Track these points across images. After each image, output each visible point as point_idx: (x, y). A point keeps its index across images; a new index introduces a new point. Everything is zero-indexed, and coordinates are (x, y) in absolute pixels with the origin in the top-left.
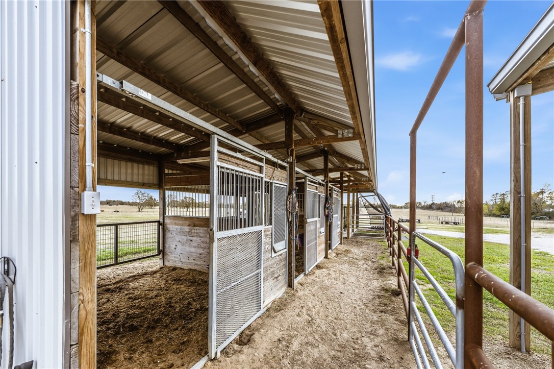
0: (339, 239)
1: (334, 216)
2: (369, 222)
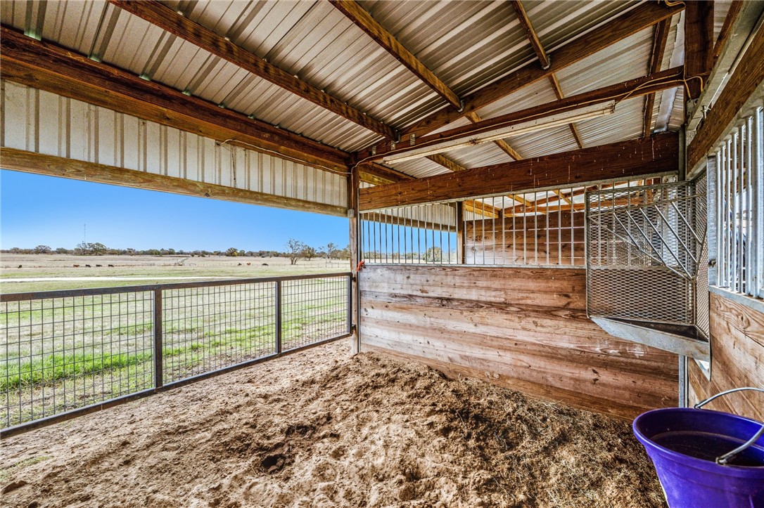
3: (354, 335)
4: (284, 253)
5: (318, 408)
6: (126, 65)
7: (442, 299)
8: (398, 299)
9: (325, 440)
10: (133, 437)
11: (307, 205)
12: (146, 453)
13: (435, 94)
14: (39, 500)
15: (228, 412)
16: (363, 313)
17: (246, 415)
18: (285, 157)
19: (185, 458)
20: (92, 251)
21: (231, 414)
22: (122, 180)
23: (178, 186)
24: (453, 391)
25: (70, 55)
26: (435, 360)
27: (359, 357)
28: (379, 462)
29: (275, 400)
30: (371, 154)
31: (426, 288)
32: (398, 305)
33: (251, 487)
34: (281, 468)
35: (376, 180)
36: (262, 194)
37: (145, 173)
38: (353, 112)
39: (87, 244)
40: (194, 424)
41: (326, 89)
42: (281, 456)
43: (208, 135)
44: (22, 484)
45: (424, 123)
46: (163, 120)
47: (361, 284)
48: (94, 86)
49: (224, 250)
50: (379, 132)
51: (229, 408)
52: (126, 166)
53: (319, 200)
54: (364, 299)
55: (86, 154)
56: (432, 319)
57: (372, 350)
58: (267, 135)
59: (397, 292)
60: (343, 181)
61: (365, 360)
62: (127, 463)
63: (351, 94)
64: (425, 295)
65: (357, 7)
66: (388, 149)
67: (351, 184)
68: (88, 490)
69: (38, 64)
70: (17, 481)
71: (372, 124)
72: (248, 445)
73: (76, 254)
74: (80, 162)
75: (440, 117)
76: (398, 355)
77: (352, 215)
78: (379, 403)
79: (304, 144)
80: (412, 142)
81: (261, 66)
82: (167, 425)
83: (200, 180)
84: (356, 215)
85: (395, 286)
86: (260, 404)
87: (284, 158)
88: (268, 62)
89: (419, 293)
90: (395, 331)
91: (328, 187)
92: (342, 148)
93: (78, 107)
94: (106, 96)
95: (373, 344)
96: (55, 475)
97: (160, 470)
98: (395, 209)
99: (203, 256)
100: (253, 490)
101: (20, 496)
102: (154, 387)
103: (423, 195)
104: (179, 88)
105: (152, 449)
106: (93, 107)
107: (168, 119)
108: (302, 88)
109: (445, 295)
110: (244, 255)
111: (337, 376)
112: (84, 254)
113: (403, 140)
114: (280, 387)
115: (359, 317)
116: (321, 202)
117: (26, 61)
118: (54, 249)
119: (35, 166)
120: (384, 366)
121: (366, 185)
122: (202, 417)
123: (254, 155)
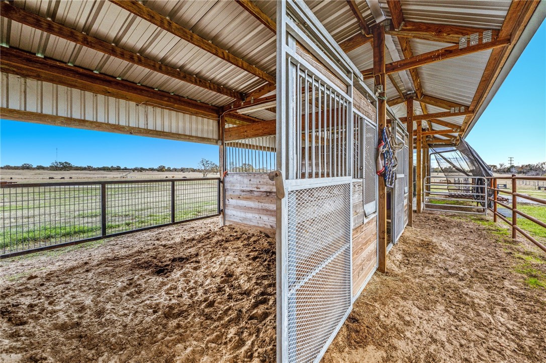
0: (406, 218)
1: (399, 176)
2: (446, 187)
3: (221, 215)
4: (199, 169)
5: (193, 251)
6: (87, 66)
7: (267, 192)
8: (245, 193)
9: (192, 264)
10: (90, 261)
11: (191, 138)
12: (97, 268)
13: (257, 78)
14: (45, 283)
15: (142, 252)
16: (227, 202)
17: (152, 253)
18: (178, 110)
19: (117, 270)
20: (62, 168)
21: (144, 253)
22: (85, 125)
23: (115, 128)
24: (268, 242)
25: (58, 63)
26: (264, 227)
27: (224, 228)
28: (214, 271)
29: (170, 247)
30: (231, 108)
31: (259, 186)
32: (245, 196)
33: (148, 280)
34: (166, 273)
35: (238, 122)
36: (163, 132)
37: (97, 122)
38: (214, 86)
39: (58, 162)
40: (123, 256)
41: (197, 74)
42: (167, 269)
43: (131, 100)
44: (36, 277)
45: (258, 91)
46: (107, 93)
47: (225, 185)
48: (70, 78)
49: (156, 167)
50: (231, 96)
51: (143, 250)
52: (87, 119)
53: (199, 135)
54: (228, 194)
55: (66, 113)
56: (262, 204)
57: (231, 223)
58: (166, 99)
59: (244, 189)
60: (215, 123)
61: (226, 229)
62: (87, 271)
63: (212, 76)
64: (258, 190)
65: (202, 40)
66: (240, 105)
67: (220, 125)
68: (68, 280)
69: (43, 69)
70: (34, 275)
71: (227, 92)
72: (150, 265)
73: (50, 170)
74: (63, 117)
75: (266, 88)
76: (245, 225)
77: (220, 144)
78: (226, 248)
79: (189, 103)
80: (252, 102)
81: (157, 66)
82: (109, 257)
83: (127, 125)
84: (223, 144)
85: (243, 185)
86: (161, 249)
87: (176, 111)
88: (162, 63)
89: (255, 189)
90: (243, 212)
91: (205, 127)
92: (213, 104)
93: (62, 89)
94: (76, 82)
95: (232, 220)
96: (52, 274)
97: (104, 273)
98: (247, 140)
99: (141, 171)
100: (149, 281)
101: (35, 281)
102: (101, 236)
103: (257, 132)
104: (115, 76)
105: (100, 266)
106: (69, 89)
107: (109, 92)
108: (182, 75)
109: (268, 190)
110: (170, 171)
111: (208, 237)
112: (57, 170)
113: (247, 101)
114: (174, 242)
115: (224, 204)
116: (200, 136)
117: (36, 68)
118: (35, 166)
119: (40, 120)
120: (236, 232)
121: (231, 126)
122: (128, 253)
123: (158, 110)
